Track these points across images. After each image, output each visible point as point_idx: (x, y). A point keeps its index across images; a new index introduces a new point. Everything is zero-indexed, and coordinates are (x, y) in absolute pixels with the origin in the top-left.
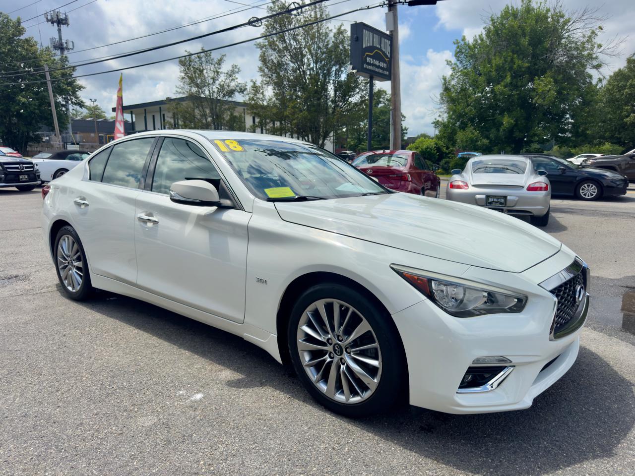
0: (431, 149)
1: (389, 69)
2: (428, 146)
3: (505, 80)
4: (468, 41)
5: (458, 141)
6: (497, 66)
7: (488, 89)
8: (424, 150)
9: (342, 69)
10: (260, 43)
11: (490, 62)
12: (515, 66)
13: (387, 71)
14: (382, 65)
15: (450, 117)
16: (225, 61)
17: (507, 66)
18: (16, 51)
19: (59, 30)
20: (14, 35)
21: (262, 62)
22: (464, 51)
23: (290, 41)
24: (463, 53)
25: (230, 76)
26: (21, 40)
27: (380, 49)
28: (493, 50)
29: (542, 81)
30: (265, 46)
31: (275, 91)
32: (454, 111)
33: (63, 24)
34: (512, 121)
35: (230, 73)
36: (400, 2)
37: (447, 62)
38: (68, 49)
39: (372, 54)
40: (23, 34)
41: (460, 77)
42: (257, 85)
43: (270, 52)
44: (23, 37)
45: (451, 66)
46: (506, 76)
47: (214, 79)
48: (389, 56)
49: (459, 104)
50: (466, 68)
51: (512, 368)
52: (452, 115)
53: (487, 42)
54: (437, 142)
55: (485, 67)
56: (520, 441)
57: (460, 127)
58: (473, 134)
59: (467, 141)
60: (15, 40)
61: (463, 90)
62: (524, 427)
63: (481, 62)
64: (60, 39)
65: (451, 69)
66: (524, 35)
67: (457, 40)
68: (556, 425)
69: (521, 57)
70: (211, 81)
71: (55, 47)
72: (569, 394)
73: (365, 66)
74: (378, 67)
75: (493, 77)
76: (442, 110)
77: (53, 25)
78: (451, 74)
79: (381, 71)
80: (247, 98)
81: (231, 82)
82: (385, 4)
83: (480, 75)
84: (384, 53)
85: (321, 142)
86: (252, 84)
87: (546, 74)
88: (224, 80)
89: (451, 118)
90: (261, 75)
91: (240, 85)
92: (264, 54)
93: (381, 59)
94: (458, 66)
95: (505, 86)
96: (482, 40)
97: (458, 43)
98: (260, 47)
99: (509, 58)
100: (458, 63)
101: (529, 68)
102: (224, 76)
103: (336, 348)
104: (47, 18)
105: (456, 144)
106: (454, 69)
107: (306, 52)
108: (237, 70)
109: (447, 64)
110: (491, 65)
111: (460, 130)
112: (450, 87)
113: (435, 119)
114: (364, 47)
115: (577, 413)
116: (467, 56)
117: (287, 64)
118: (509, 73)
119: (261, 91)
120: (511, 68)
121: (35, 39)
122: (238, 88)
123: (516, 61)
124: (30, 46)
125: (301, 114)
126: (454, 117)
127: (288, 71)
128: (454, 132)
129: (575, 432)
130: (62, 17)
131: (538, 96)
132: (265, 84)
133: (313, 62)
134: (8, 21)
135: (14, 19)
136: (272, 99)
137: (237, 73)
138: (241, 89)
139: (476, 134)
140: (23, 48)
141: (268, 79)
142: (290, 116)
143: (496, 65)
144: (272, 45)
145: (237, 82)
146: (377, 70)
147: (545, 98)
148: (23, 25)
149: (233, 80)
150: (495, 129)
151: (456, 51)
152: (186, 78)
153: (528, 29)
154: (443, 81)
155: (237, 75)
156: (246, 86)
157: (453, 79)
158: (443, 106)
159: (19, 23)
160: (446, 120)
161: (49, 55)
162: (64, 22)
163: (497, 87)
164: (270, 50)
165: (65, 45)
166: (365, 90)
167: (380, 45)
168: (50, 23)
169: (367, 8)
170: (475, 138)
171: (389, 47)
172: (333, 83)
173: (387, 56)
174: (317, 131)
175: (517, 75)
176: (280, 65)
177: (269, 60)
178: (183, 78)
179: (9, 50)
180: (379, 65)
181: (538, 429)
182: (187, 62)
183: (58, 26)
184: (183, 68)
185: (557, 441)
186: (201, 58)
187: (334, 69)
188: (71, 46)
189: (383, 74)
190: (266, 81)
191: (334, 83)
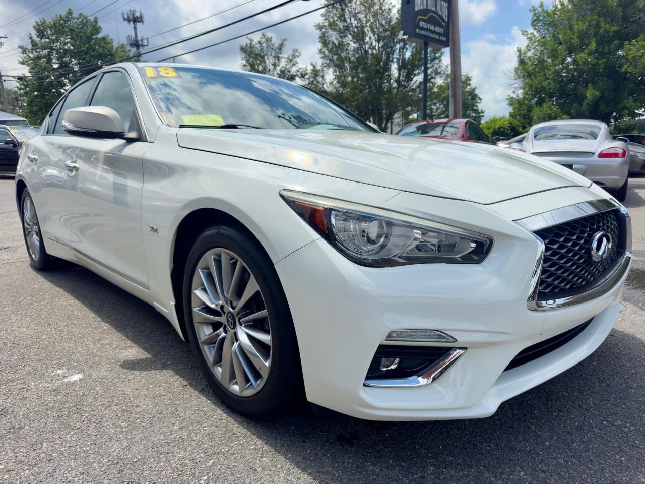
0: (504, 128)
1: (446, 34)
2: (500, 126)
3: (589, 47)
4: (547, 7)
5: (534, 118)
6: (579, 32)
7: (569, 59)
8: (497, 130)
9: (407, 46)
10: (319, 24)
11: (571, 29)
12: (601, 31)
13: (444, 37)
14: (438, 29)
15: (525, 93)
16: (285, 45)
17: (591, 32)
18: (94, 50)
19: (135, 28)
20: (92, 34)
21: (322, 43)
22: (541, 19)
23: (350, 19)
24: (541, 21)
25: (291, 61)
26: (99, 38)
27: (436, 12)
28: (576, 16)
29: (634, 45)
30: (325, 26)
31: (335, 74)
32: (530, 86)
33: (139, 22)
34: (598, 94)
35: (290, 58)
37: (523, 32)
38: (143, 46)
39: (426, 18)
40: (99, 32)
41: (537, 48)
42: (318, 69)
43: (330, 32)
44: (100, 36)
45: (527, 36)
46: (590, 43)
47: (274, 65)
48: (446, 20)
49: (535, 78)
50: (544, 38)
51: (462, 352)
52: (528, 91)
53: (568, 6)
54: (512, 122)
55: (565, 34)
56: (481, 468)
57: (537, 103)
58: (551, 110)
60: (93, 39)
61: (541, 61)
62: (497, 445)
63: (562, 29)
64: (136, 36)
65: (527, 39)
67: (533, 7)
68: (551, 445)
69: (609, 19)
70: (272, 67)
71: (131, 45)
72: (588, 399)
73: (418, 31)
74: (434, 32)
75: (575, 45)
76: (517, 85)
77: (130, 24)
78: (527, 45)
79: (437, 37)
80: (307, 82)
81: (291, 67)
83: (560, 44)
84: (440, 17)
85: (384, 125)
86: (312, 67)
87: (639, 37)
88: (285, 66)
89: (527, 94)
90: (321, 58)
91: (301, 70)
92: (324, 34)
93: (436, 23)
94: (534, 36)
95: (590, 54)
96: (563, 5)
97: (534, 10)
98: (319, 28)
99: (594, 21)
100: (535, 32)
101: (617, 32)
102: (285, 61)
103: (230, 319)
104: (124, 17)
105: (532, 122)
106: (530, 39)
107: (368, 31)
108: (298, 54)
109: (523, 34)
110: (574, 31)
111: (537, 106)
112: (526, 60)
113: (509, 96)
114: (416, 9)
115: (592, 427)
116: (545, 24)
117: (348, 44)
118: (594, 39)
119: (322, 74)
120: (596, 34)
121: (111, 37)
122: (299, 73)
123: (603, 25)
124: (106, 44)
125: (361, 95)
126: (530, 92)
127: (349, 52)
128: (530, 109)
129: (579, 459)
130: (137, 14)
131: (628, 64)
132: (325, 66)
133: (376, 41)
134: (87, 21)
135: (92, 19)
136: (332, 82)
137: (298, 57)
138: (302, 74)
139: (555, 109)
140: (100, 46)
141: (328, 62)
142: (350, 98)
143: (578, 30)
144: (332, 25)
145: (298, 66)
146: (432, 35)
147: (636, 65)
148: (99, 24)
149: (294, 65)
150: (578, 104)
151: (533, 18)
152: (248, 65)
154: (518, 54)
155: (298, 60)
156: (307, 70)
157: (529, 50)
158: (518, 81)
159: (96, 21)
160: (521, 96)
161: (124, 51)
162: (139, 19)
163: (580, 56)
164: (330, 31)
165: (140, 42)
166: (431, 68)
167: (436, 8)
168: (126, 21)
170: (554, 114)
171: (447, 10)
172: (396, 62)
173: (444, 21)
174: (380, 114)
175: (604, 41)
176: (341, 46)
177: (329, 42)
178: (245, 65)
179: (87, 49)
180: (435, 30)
181: (519, 451)
182: (248, 48)
183: (134, 24)
184: (244, 56)
185: (544, 472)
186: (262, 44)
187: (398, 46)
188: (145, 43)
189: (439, 40)
190: (326, 63)
191: (398, 62)
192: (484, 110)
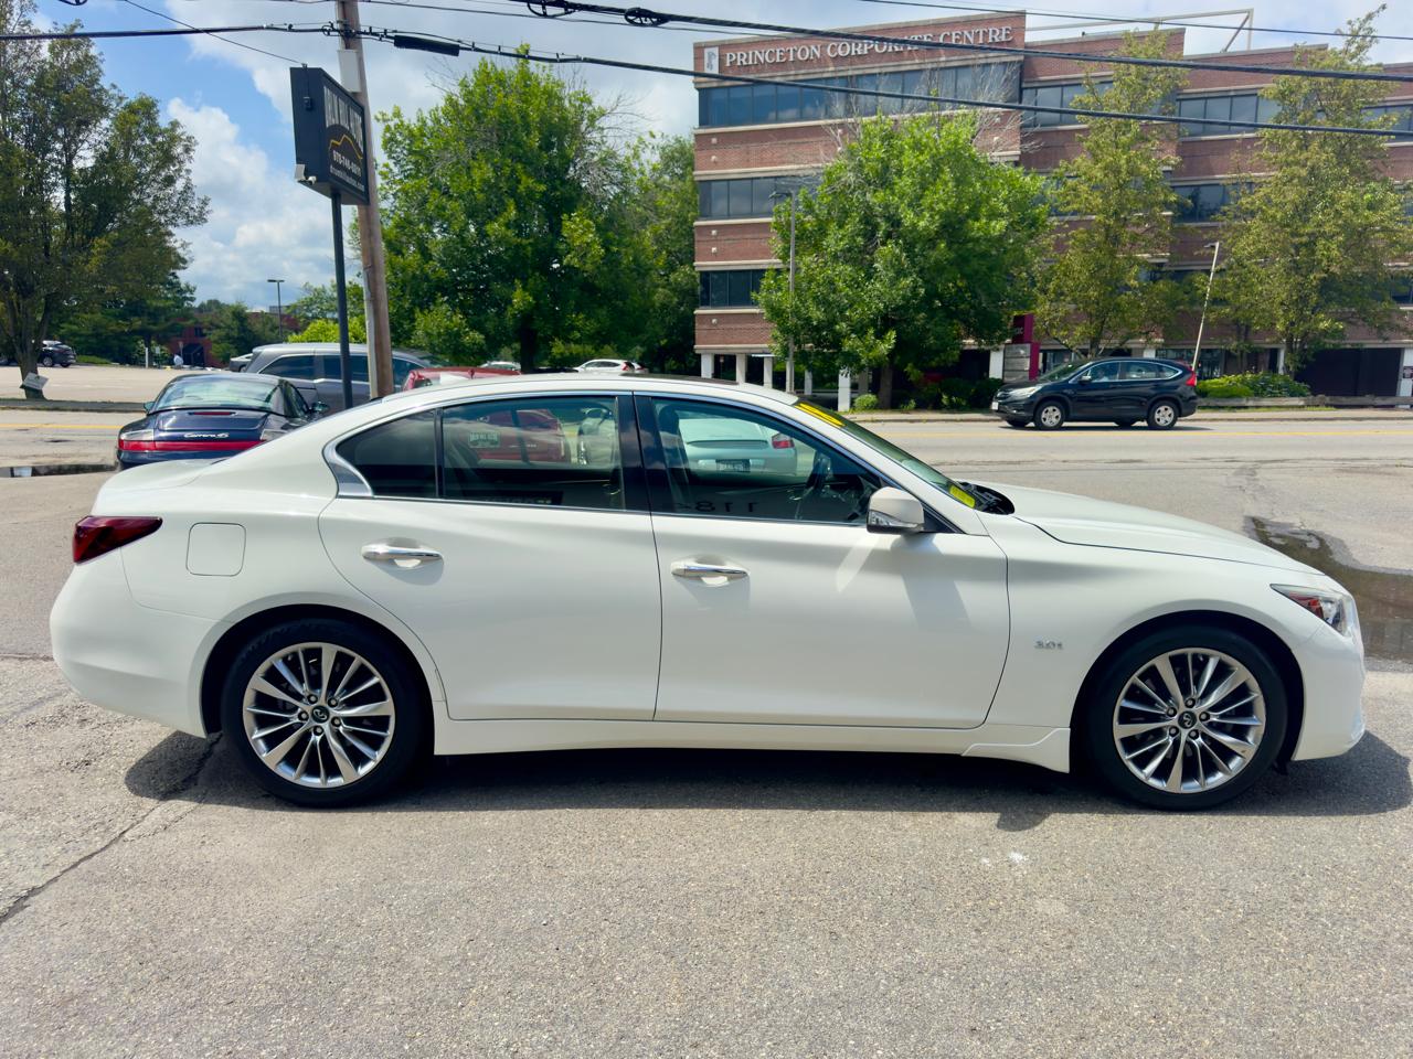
1: (364, 178)
3: (506, 214)
4: (408, 120)
6: (485, 182)
12: (521, 188)
13: (362, 184)
14: (354, 168)
17: (504, 185)
22: (400, 139)
24: (399, 143)
27: (349, 134)
29: (575, 222)
34: (532, 299)
36: (371, 33)
39: (341, 145)
46: (506, 205)
48: (362, 150)
50: (408, 177)
53: (448, 127)
58: (451, 320)
59: (439, 334)
61: (408, 222)
66: (527, 127)
69: (530, 170)
73: (332, 169)
74: (350, 174)
79: (353, 183)
82: (334, 30)
84: (355, 142)
87: (577, 209)
93: (352, 156)
94: (391, 170)
95: (508, 226)
96: (437, 121)
97: (385, 120)
99: (506, 168)
100: (391, 163)
101: (544, 194)
106: (383, 174)
110: (473, 179)
114: (327, 125)
116: (407, 151)
118: (511, 200)
120: (513, 191)
123: (522, 177)
131: (572, 252)
139: (456, 320)
143: (481, 179)
146: (347, 180)
147: (585, 257)
150: (495, 311)
151: (384, 135)
153: (534, 116)
163: (493, 227)
167: (349, 125)
169: (286, 27)
170: (455, 330)
171: (361, 130)
173: (359, 150)
180: (351, 169)
189: (356, 189)
192: (192, 285)
